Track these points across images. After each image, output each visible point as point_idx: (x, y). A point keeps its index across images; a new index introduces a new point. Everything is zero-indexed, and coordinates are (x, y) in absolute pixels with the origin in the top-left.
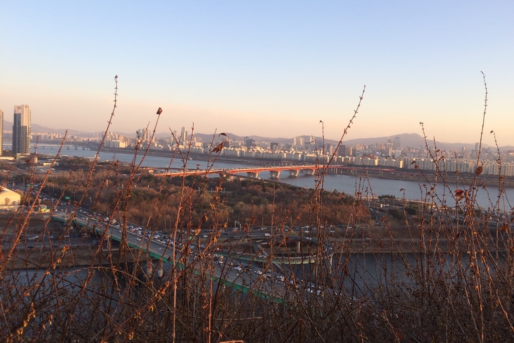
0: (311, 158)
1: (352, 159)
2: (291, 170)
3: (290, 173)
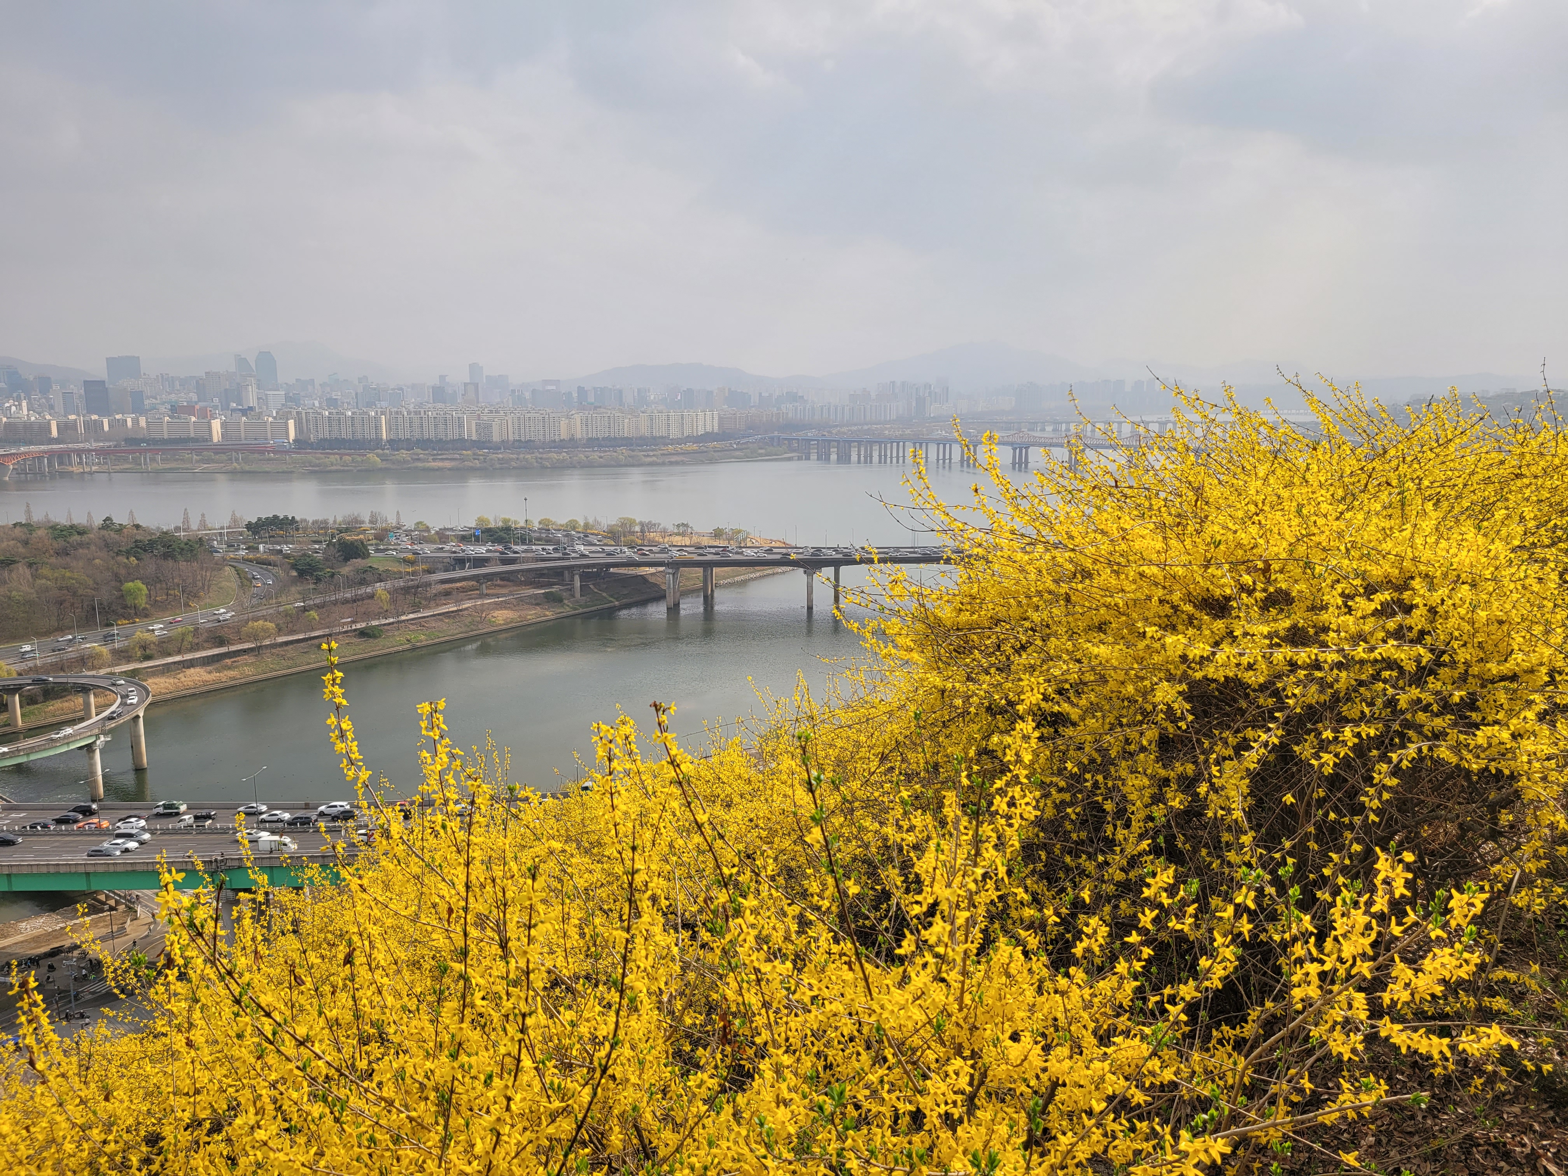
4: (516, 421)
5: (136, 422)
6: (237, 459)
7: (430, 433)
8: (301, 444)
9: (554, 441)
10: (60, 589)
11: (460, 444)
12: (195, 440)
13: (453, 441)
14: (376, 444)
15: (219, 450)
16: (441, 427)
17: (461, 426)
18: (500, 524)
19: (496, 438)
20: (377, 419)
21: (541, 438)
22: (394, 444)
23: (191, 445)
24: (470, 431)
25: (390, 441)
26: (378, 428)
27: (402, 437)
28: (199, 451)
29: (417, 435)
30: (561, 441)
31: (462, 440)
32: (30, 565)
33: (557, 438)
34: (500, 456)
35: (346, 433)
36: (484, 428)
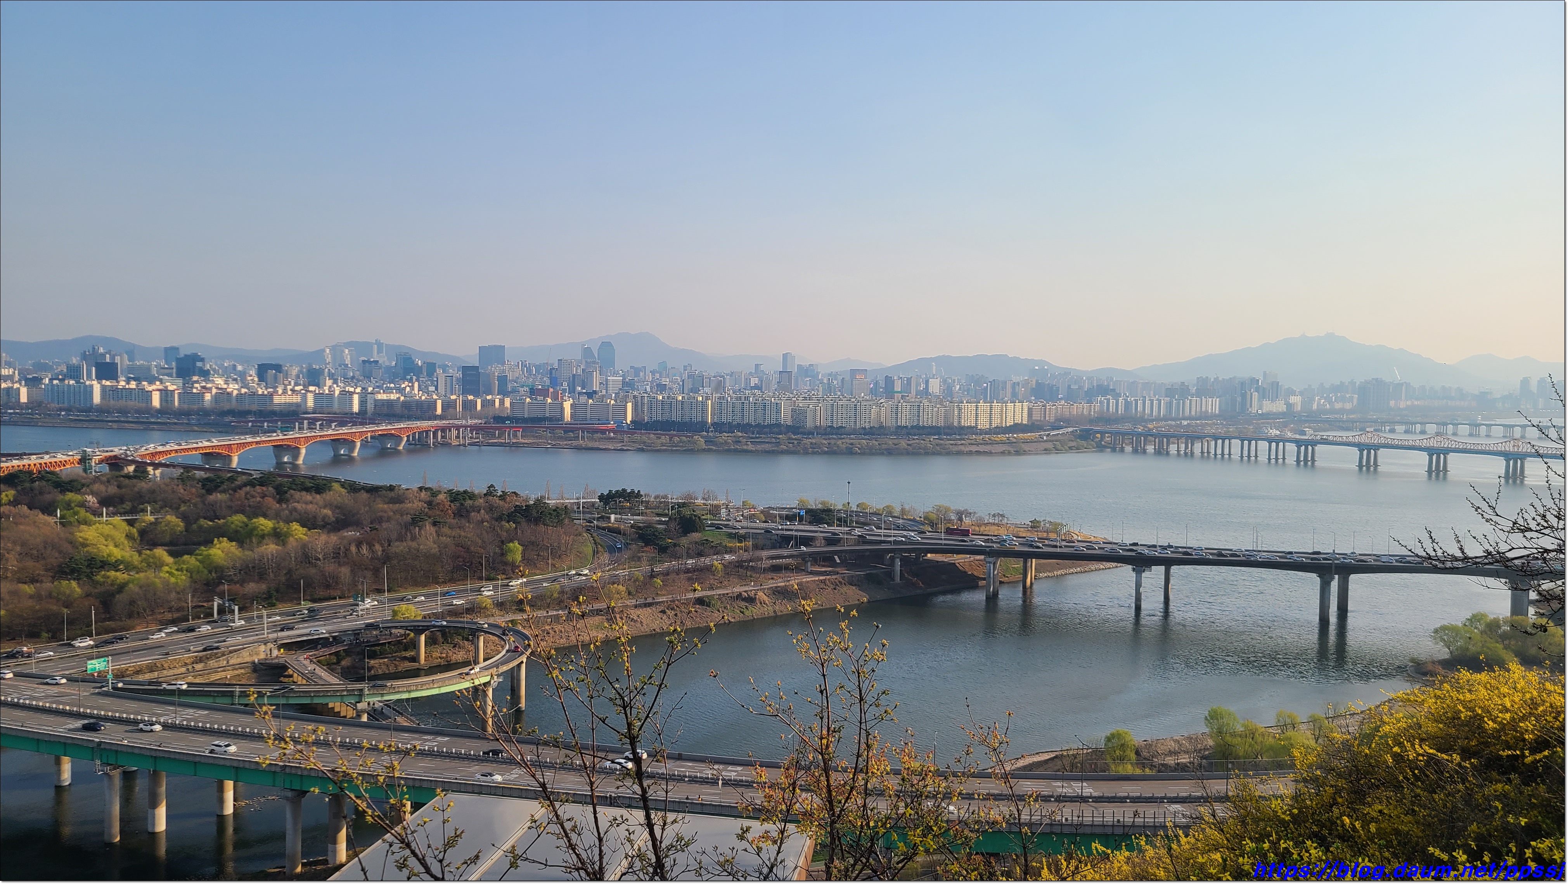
0: (389, 403)
2: (336, 442)
3: (336, 450)
4: (829, 408)
5: (502, 402)
6: (583, 438)
7: (750, 418)
8: (637, 424)
9: (865, 428)
10: (457, 545)
11: (776, 428)
12: (550, 419)
13: (770, 426)
14: (701, 426)
15: (569, 429)
16: (760, 412)
17: (778, 411)
18: (820, 506)
19: (809, 424)
20: (704, 404)
21: (852, 424)
22: (718, 427)
23: (547, 425)
24: (785, 416)
25: (714, 424)
26: (704, 411)
27: (724, 420)
28: (552, 430)
29: (738, 420)
30: (871, 428)
31: (778, 425)
32: (435, 524)
33: (867, 426)
34: (814, 441)
35: (676, 416)
36: (798, 414)
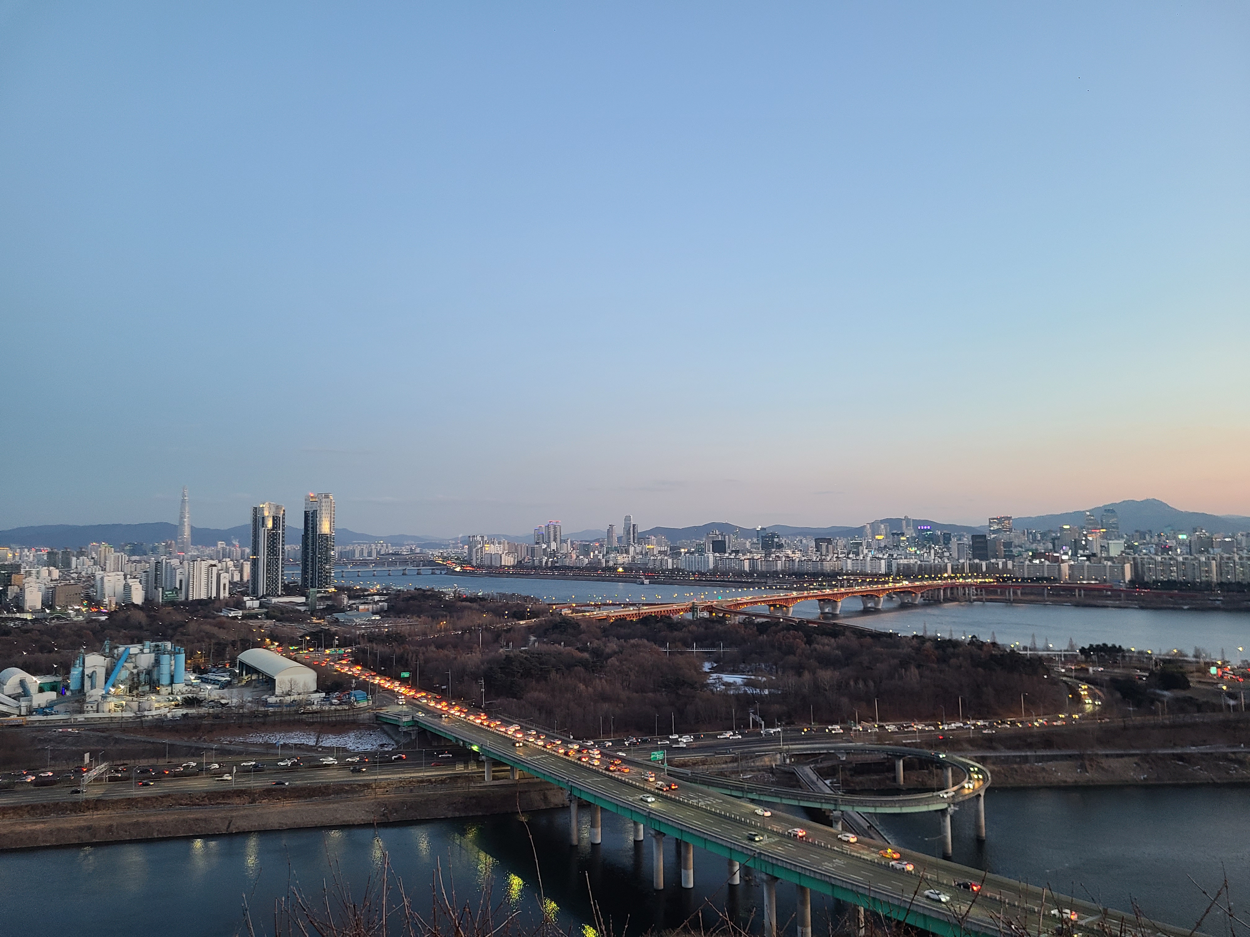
0: (908, 566)
1: (1005, 564)
2: (865, 596)
3: (864, 603)
8: (1135, 584)
10: (937, 686)
12: (1048, 579)
14: (1206, 586)
15: (1066, 587)
20: (1208, 564)
22: (1225, 586)
23: (1044, 583)
25: (1220, 584)
